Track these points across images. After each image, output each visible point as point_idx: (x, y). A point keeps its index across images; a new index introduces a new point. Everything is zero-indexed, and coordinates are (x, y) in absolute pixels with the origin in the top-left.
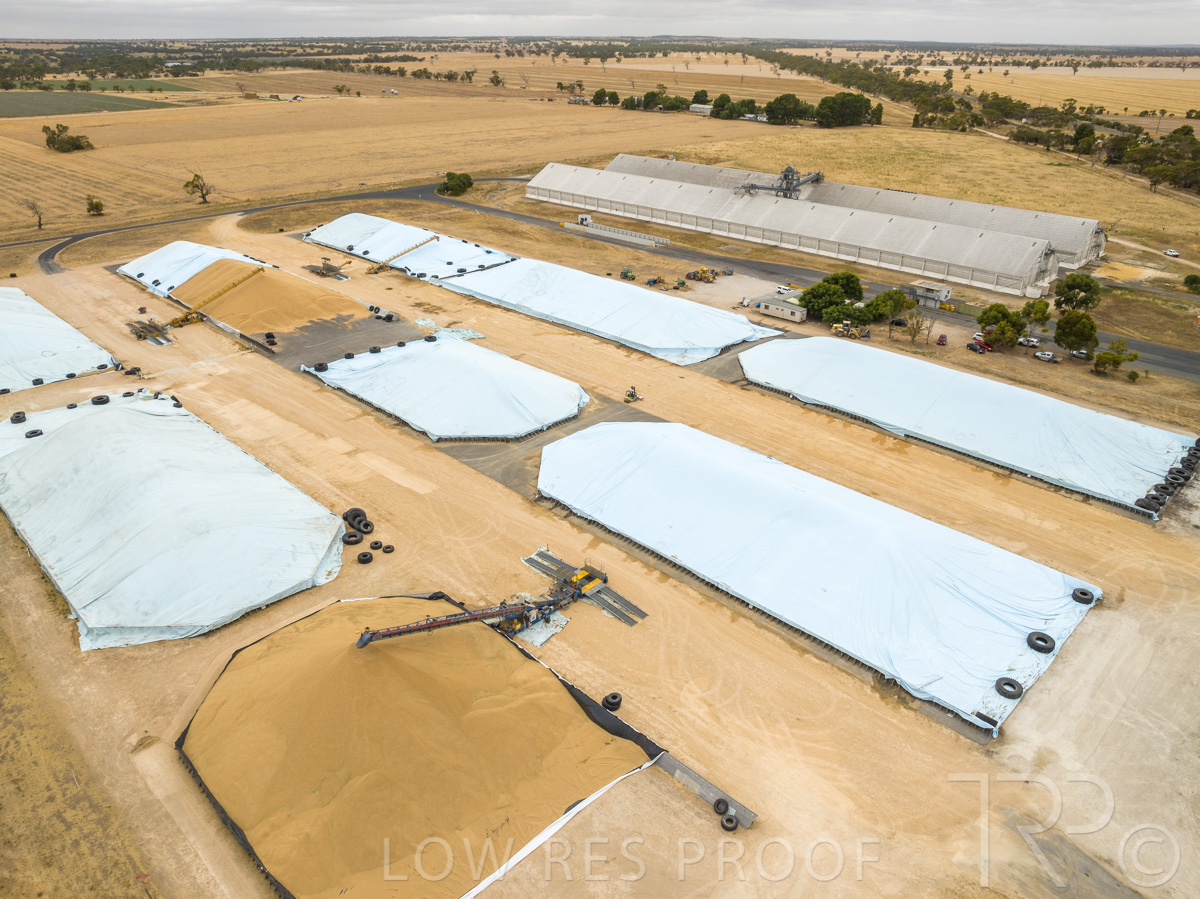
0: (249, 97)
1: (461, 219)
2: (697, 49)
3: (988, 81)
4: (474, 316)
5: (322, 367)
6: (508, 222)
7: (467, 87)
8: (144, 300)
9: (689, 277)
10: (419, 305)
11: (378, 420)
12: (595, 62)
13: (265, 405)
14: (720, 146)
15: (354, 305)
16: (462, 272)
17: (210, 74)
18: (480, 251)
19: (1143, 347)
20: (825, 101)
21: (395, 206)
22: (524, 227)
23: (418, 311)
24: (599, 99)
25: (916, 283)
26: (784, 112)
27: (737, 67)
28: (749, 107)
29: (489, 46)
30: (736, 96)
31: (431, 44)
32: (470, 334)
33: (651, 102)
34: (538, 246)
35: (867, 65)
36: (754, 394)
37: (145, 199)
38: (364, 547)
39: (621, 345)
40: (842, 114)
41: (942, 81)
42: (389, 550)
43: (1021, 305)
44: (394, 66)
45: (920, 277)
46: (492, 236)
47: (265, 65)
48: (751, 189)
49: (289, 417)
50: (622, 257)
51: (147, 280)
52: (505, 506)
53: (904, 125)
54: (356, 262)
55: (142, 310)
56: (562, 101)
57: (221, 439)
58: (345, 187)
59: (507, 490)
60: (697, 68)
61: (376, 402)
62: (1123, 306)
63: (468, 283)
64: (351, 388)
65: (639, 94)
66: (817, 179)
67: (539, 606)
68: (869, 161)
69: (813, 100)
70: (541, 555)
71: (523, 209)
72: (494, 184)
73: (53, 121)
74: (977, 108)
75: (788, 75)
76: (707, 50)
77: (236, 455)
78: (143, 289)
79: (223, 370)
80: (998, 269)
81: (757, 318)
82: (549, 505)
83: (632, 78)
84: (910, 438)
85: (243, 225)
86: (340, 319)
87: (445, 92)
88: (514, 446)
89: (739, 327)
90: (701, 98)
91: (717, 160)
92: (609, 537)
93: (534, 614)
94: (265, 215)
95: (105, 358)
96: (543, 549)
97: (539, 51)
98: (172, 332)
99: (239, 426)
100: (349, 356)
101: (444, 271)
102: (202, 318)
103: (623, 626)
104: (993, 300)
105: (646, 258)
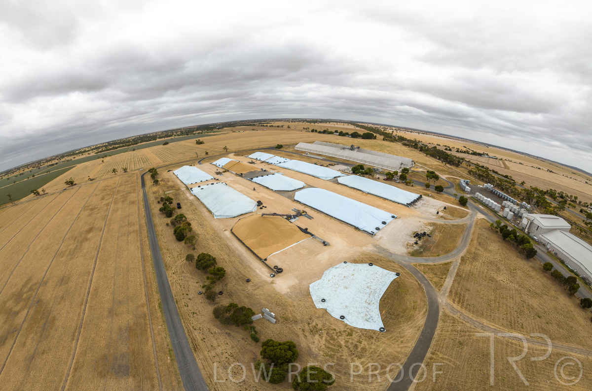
0: (234, 132)
1: (280, 153)
2: (337, 122)
4: (283, 170)
5: (252, 179)
6: (290, 154)
7: (282, 128)
9: (329, 165)
12: (312, 124)
15: (258, 168)
16: (280, 163)
17: (225, 128)
18: (284, 159)
19: (416, 181)
20: (364, 134)
21: (266, 151)
22: (294, 155)
23: (271, 170)
24: (313, 131)
26: (355, 135)
27: (346, 126)
28: (347, 134)
29: (288, 120)
30: (344, 132)
31: (273, 120)
32: (282, 174)
33: (324, 132)
34: (297, 158)
35: (375, 128)
36: (340, 185)
37: (215, 152)
38: (261, 206)
39: (313, 176)
40: (367, 137)
41: (391, 132)
42: (266, 207)
44: (265, 125)
45: (376, 167)
47: (236, 126)
48: (344, 148)
49: (246, 187)
50: (315, 161)
51: (217, 165)
52: (289, 202)
53: (380, 140)
54: (258, 161)
55: (217, 170)
56: (304, 131)
57: (234, 190)
58: (255, 148)
59: (288, 199)
60: (336, 126)
61: (263, 184)
62: (415, 175)
63: (281, 165)
64: (258, 182)
65: (322, 130)
66: (359, 148)
67: (294, 216)
68: (372, 146)
69: (361, 133)
71: (294, 151)
72: (287, 147)
74: (397, 138)
75: (357, 128)
76: (340, 122)
77: (238, 192)
79: (233, 179)
80: (392, 166)
81: (342, 173)
82: (297, 201)
83: (321, 127)
84: (368, 193)
85: (235, 155)
86: (255, 171)
87: (277, 130)
88: (290, 192)
89: (339, 174)
90: (336, 132)
91: (338, 143)
92: (308, 207)
93: (292, 217)
94: (238, 153)
95: (212, 177)
96: (295, 208)
98: (223, 173)
100: (257, 177)
101: (276, 163)
102: (228, 171)
103: (309, 220)
105: (320, 161)
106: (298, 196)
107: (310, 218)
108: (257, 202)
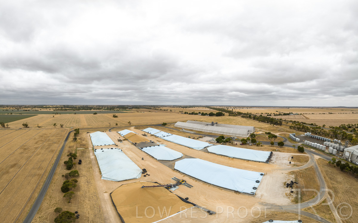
0: (138, 112)
1: (165, 129)
3: (237, 110)
4: (166, 143)
5: (142, 148)
6: (172, 130)
7: (167, 111)
8: (120, 136)
9: (199, 137)
10: (157, 141)
11: (149, 156)
12: (185, 108)
13: (134, 152)
14: (203, 119)
15: (148, 140)
16: (164, 136)
17: (133, 109)
18: (167, 133)
20: (217, 113)
21: (155, 127)
22: (174, 130)
23: (157, 142)
24: (185, 113)
25: (232, 137)
26: (211, 115)
27: (204, 109)
28: (206, 114)
29: (170, 106)
30: (204, 113)
31: (162, 106)
32: (165, 145)
33: (193, 114)
34: (176, 133)
35: (222, 108)
36: (210, 154)
37: (123, 124)
38: (145, 174)
39: (188, 147)
40: (219, 115)
41: (232, 110)
42: (149, 175)
43: (246, 138)
44: (157, 109)
46: (169, 131)
47: (140, 108)
48: (207, 125)
49: (136, 154)
50: (189, 135)
51: (121, 134)
52: (169, 171)
53: (227, 116)
54: (149, 134)
55: (120, 138)
56: (180, 113)
57: (126, 156)
58: (148, 124)
59: (169, 168)
60: (199, 109)
61: (149, 154)
62: (259, 137)
63: (164, 138)
64: (146, 152)
65: (191, 113)
66: (217, 123)
67: (174, 185)
68: (223, 121)
69: (215, 113)
70: (174, 178)
71: (174, 128)
72: (170, 124)
73: (114, 114)
74: (237, 113)
75: (211, 110)
76: (200, 107)
77: (129, 159)
78: (120, 135)
79: (129, 147)
80: (242, 134)
81: (210, 143)
82: (176, 171)
83: (190, 110)
84: (234, 158)
85: (134, 128)
86: (146, 142)
87: (164, 112)
88: (171, 162)
89: (207, 144)
90: (200, 113)
91: (202, 121)
92: (186, 175)
93: (173, 186)
94: (138, 127)
95: (114, 143)
96: (175, 177)
97: (177, 107)
98: (123, 141)
99: (129, 155)
100: (146, 147)
101: (162, 136)
102: (127, 140)
103: (189, 188)
104: (242, 138)
105: (192, 135)
106: (178, 165)
107: (190, 186)
108: (143, 170)
